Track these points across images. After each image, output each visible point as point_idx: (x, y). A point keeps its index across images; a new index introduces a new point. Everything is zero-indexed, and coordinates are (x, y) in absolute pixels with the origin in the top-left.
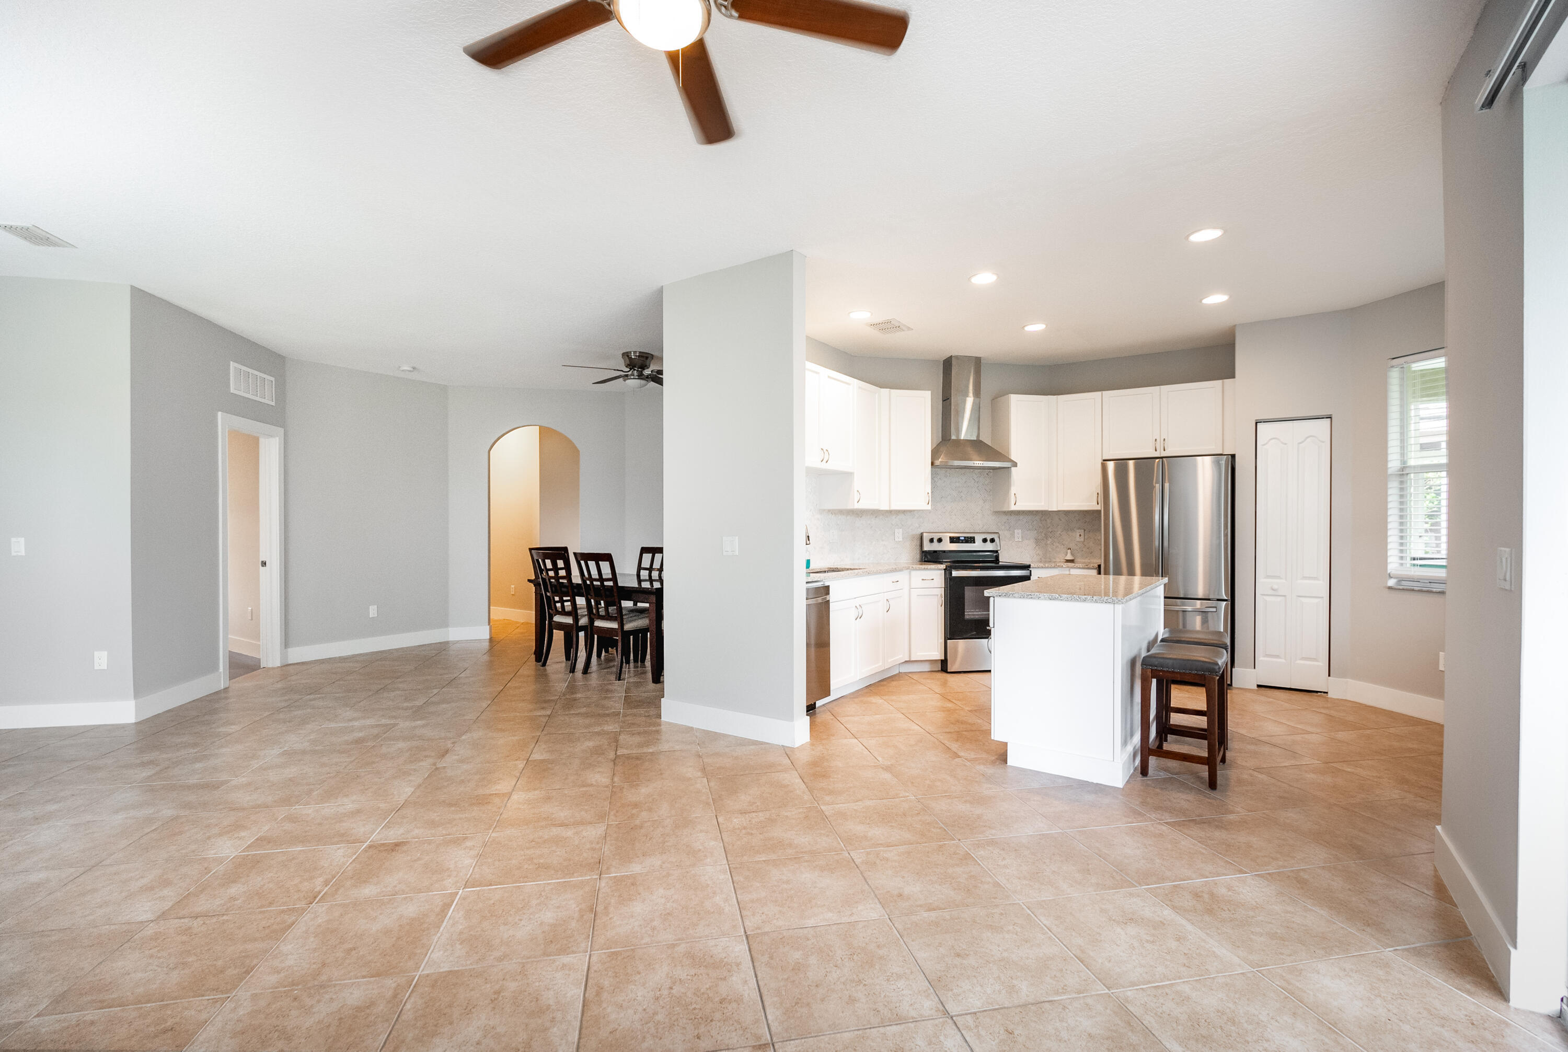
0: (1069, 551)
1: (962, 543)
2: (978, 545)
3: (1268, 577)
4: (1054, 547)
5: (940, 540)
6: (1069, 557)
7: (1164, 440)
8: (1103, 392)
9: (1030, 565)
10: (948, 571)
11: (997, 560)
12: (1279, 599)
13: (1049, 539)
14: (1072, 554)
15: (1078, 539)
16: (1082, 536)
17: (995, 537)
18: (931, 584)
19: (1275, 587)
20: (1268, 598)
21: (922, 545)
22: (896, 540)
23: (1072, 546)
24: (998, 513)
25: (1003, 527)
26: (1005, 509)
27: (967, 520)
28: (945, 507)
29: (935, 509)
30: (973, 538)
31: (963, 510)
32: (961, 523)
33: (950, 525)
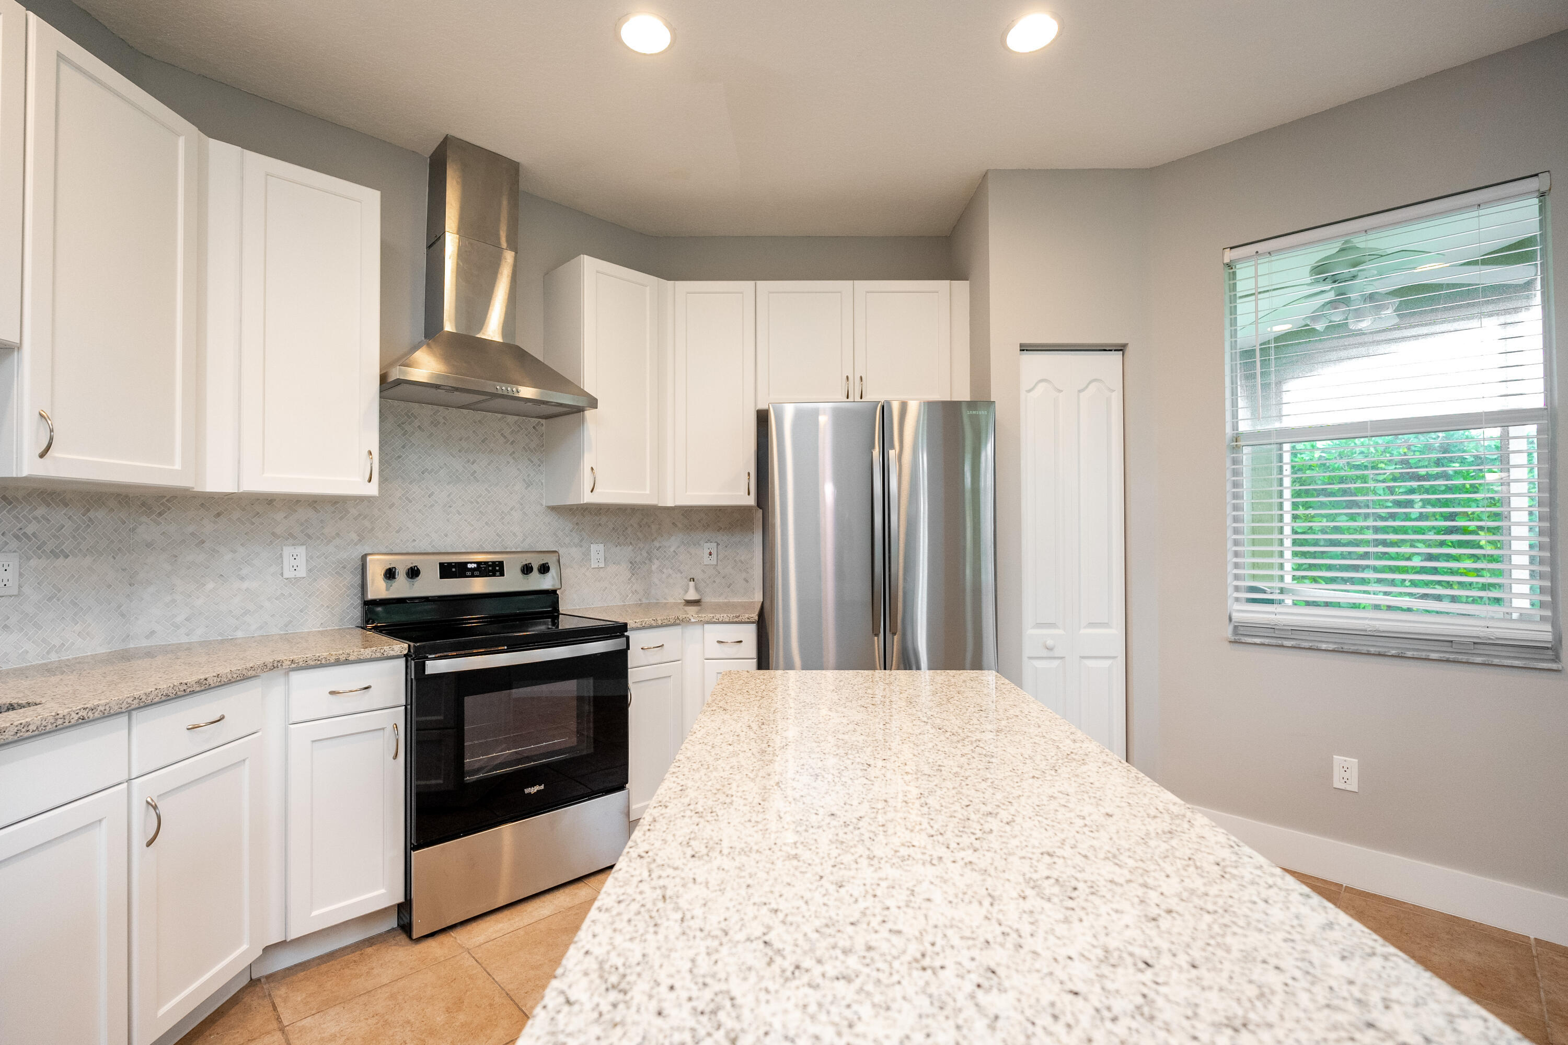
0: (692, 583)
1: (473, 576)
2: (511, 581)
3: (1039, 625)
4: (664, 576)
5: (413, 573)
6: (692, 595)
7: (861, 378)
8: (759, 282)
9: (625, 625)
10: (415, 660)
11: (554, 614)
12: (1056, 663)
13: (655, 561)
14: (697, 589)
15: (706, 560)
16: (714, 555)
17: (551, 561)
18: (366, 701)
19: (1050, 643)
20: (1039, 664)
21: (363, 586)
22: (286, 575)
23: (697, 573)
24: (558, 510)
25: (567, 540)
26: (571, 501)
27: (487, 523)
28: (432, 493)
29: (407, 498)
30: (501, 564)
31: (478, 503)
32: (472, 532)
33: (446, 535)
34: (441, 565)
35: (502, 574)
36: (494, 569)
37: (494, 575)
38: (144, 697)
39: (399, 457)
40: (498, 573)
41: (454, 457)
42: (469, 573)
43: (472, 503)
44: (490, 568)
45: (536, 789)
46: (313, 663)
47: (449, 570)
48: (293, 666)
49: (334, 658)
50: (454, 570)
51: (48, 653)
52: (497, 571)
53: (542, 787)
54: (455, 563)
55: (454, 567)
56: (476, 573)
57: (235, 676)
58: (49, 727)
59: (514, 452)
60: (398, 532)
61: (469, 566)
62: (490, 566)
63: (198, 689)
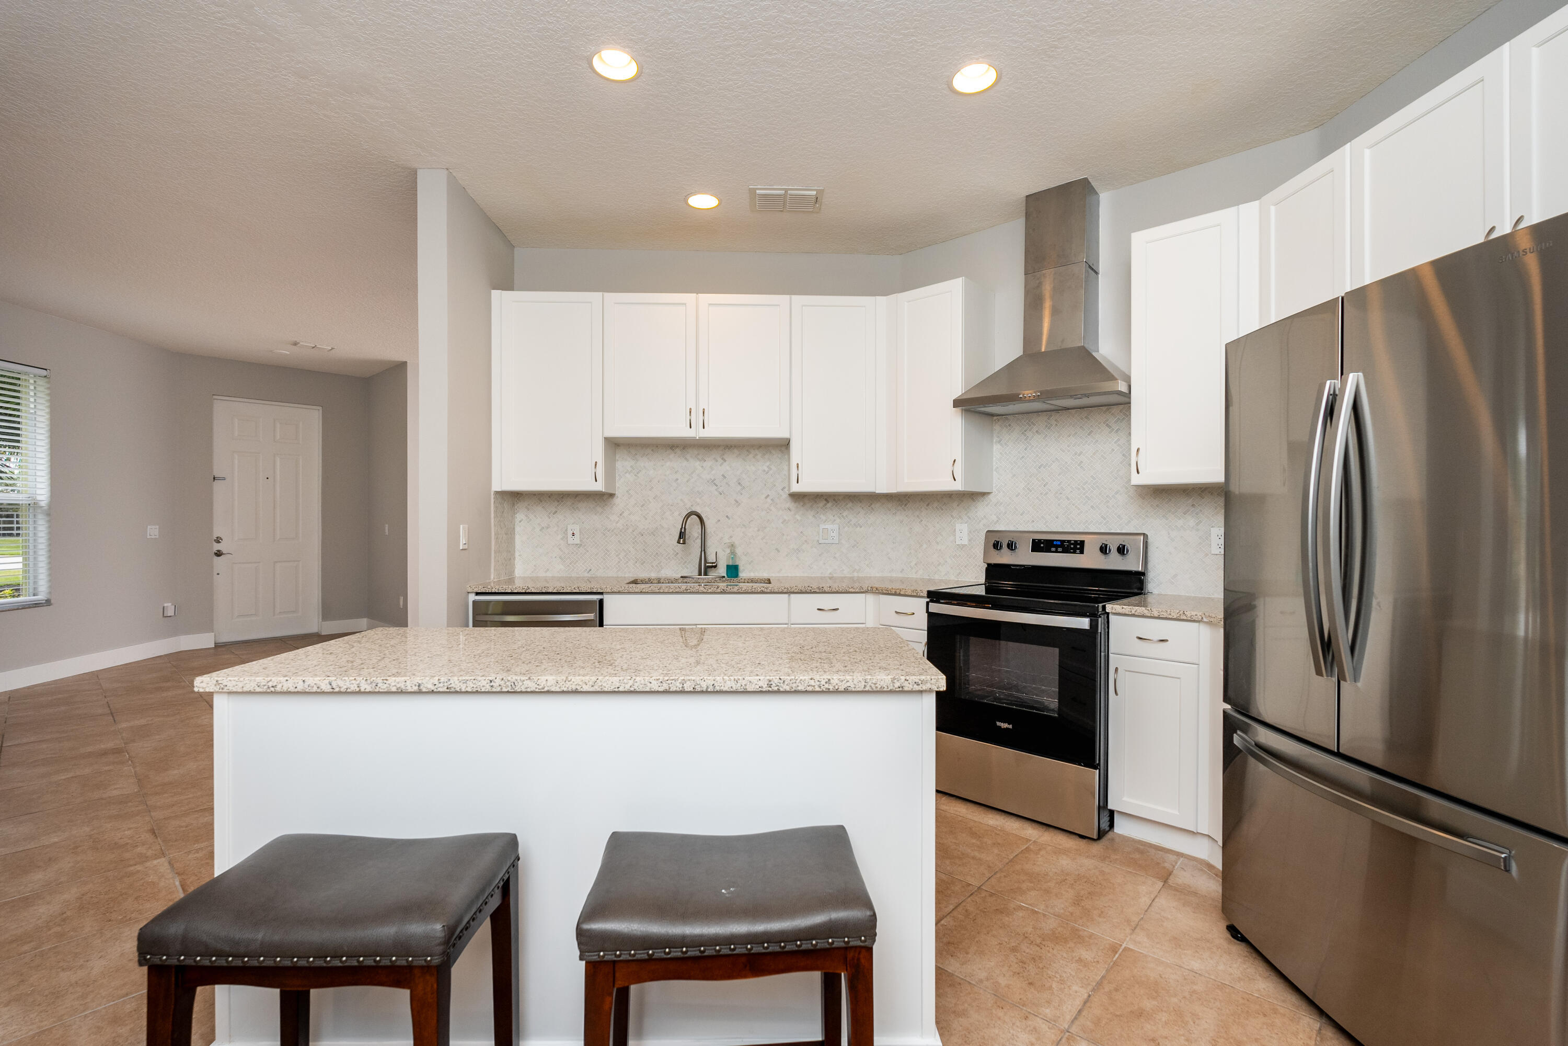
1: (1056, 552)
2: (1088, 559)
5: (1012, 546)
10: (928, 601)
18: (911, 622)
21: (986, 553)
27: (1092, 507)
28: (1047, 483)
29: (1028, 489)
30: (1082, 543)
31: (1084, 489)
32: (1079, 514)
33: (1057, 518)
34: (1034, 540)
35: (1082, 552)
36: (1077, 547)
37: (1074, 552)
38: (790, 589)
39: (1023, 457)
40: (1078, 551)
41: (1063, 451)
42: (1053, 549)
43: (1079, 489)
44: (1072, 546)
45: (1004, 725)
46: (885, 592)
47: (1040, 546)
48: (877, 591)
49: (894, 590)
50: (1042, 545)
51: (853, 572)
52: (1078, 549)
53: (1010, 726)
54: (1044, 540)
55: (1043, 543)
56: (1060, 549)
57: (841, 589)
58: (749, 591)
59: (1119, 440)
60: (1021, 515)
61: (1055, 543)
62: (1072, 544)
63: (818, 591)
